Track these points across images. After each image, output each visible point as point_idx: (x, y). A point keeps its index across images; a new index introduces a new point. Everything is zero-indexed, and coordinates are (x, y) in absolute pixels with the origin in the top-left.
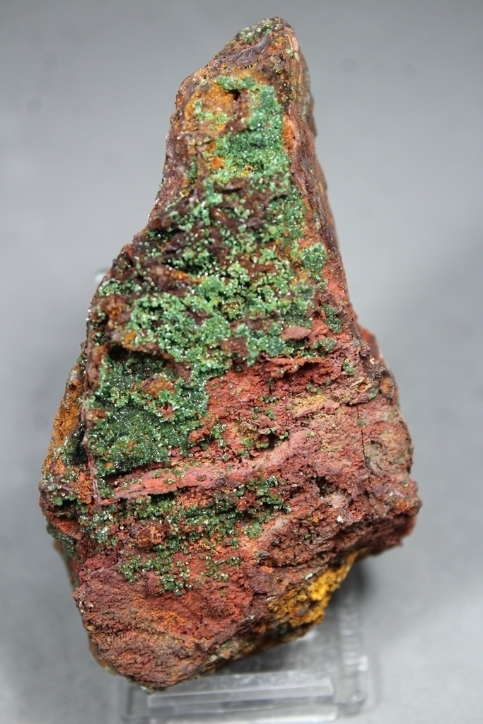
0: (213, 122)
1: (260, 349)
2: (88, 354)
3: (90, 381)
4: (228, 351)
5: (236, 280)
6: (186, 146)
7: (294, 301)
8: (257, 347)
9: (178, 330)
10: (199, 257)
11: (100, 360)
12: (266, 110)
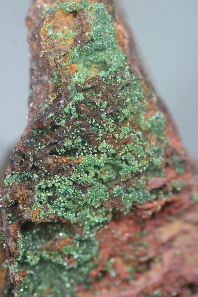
0: (63, 39)
1: (132, 201)
2: (5, 231)
3: (11, 252)
4: (109, 207)
5: (105, 154)
6: (47, 61)
7: (151, 160)
8: (130, 200)
9: (69, 200)
10: (75, 143)
11: (16, 235)
12: (101, 22)
